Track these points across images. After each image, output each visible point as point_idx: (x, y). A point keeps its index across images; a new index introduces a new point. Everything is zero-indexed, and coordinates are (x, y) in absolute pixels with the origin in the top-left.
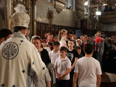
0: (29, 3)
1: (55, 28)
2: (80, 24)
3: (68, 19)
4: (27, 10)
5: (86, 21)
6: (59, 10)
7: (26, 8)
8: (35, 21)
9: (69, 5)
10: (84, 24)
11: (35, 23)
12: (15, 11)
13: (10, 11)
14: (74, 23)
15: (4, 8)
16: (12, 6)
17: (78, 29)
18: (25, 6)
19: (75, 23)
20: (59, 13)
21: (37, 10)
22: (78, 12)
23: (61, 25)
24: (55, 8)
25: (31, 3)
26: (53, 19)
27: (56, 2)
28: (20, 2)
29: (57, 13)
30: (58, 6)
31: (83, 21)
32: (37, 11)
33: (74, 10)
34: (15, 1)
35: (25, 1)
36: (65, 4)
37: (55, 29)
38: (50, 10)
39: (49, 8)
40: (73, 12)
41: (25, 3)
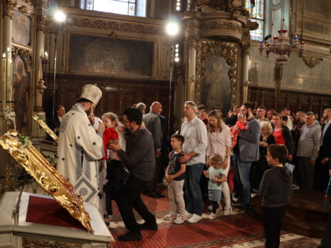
0: (234, 51)
4: (231, 65)
6: (311, 60)
8: (246, 85)
11: (246, 89)
16: (199, 60)
18: (225, 57)
20: (311, 68)
23: (319, 91)
24: (300, 56)
28: (215, 51)
32: (254, 66)
35: (225, 50)
41: (225, 52)
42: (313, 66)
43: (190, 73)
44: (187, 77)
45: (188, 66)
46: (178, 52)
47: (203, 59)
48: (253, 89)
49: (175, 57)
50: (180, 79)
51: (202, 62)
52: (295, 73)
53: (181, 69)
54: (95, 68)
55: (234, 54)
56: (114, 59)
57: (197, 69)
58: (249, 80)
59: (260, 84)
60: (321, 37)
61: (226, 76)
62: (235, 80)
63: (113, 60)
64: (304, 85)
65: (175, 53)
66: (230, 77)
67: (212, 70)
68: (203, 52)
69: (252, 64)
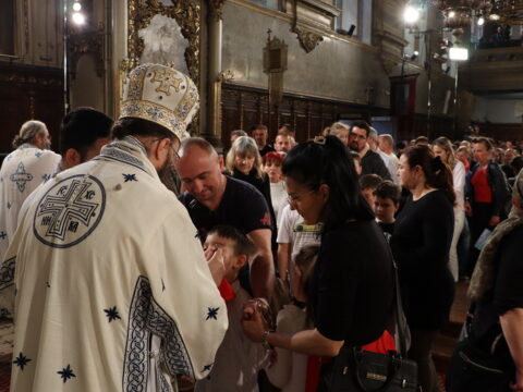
0: (194, 10)
1: (292, 109)
2: (388, 93)
3: (344, 74)
4: (189, 39)
5: (412, 83)
6: (308, 39)
7: (183, 31)
8: (218, 81)
9: (349, 21)
10: (403, 95)
11: (217, 88)
12: (142, 41)
13: (124, 44)
15: (102, 30)
17: (379, 111)
18: (179, 21)
19: (369, 88)
20: (307, 52)
21: (226, 38)
22: (382, 46)
24: (294, 30)
25: (205, 12)
26: (286, 74)
27: (299, 9)
28: (161, 6)
29: (303, 51)
30: (306, 23)
31: (401, 82)
33: (367, 40)
34: (143, 2)
35: (179, 5)
36: (333, 16)
37: (292, 113)
38: (275, 39)
39: (269, 32)
40: (364, 49)
41: (179, 10)
42: (311, 49)
55: (195, 14)
62: (197, 70)
66: (189, 63)
68: (137, 6)
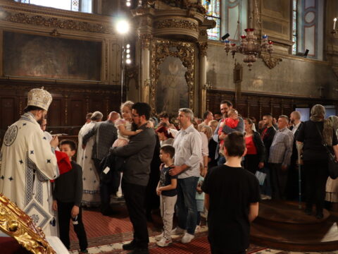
0: (190, 52)
1: (259, 102)
4: (188, 67)
6: (270, 61)
7: (183, 64)
8: (204, 89)
11: (204, 93)
14: (319, 90)
15: (138, 67)
16: (153, 61)
18: (181, 58)
19: (321, 87)
20: (270, 69)
23: (280, 93)
24: (260, 56)
26: (242, 83)
28: (170, 52)
32: (212, 67)
33: (320, 58)
35: (181, 50)
36: (291, 46)
38: (238, 64)
40: (317, 64)
41: (181, 53)
42: (273, 67)
43: (143, 77)
44: (141, 81)
45: (141, 68)
46: (131, 53)
47: (157, 60)
48: (212, 92)
49: (125, 58)
50: (132, 83)
51: (156, 64)
52: (255, 75)
53: (133, 73)
54: (35, 72)
55: (191, 54)
56: (57, 60)
57: (151, 72)
58: (207, 83)
59: (219, 87)
60: (279, 37)
61: (182, 78)
62: (192, 83)
63: (55, 63)
64: (264, 87)
65: (126, 54)
66: (187, 80)
67: (167, 72)
68: (157, 53)
69: (210, 65)
